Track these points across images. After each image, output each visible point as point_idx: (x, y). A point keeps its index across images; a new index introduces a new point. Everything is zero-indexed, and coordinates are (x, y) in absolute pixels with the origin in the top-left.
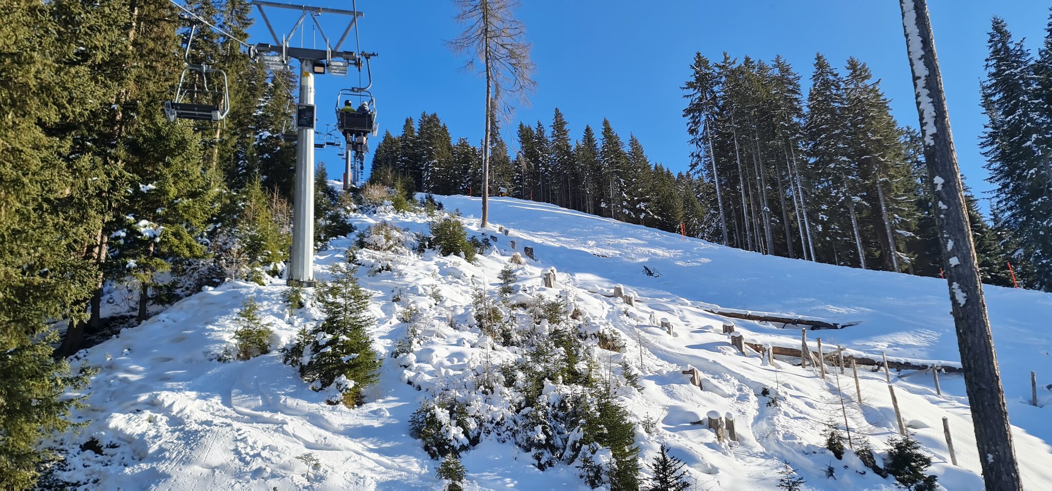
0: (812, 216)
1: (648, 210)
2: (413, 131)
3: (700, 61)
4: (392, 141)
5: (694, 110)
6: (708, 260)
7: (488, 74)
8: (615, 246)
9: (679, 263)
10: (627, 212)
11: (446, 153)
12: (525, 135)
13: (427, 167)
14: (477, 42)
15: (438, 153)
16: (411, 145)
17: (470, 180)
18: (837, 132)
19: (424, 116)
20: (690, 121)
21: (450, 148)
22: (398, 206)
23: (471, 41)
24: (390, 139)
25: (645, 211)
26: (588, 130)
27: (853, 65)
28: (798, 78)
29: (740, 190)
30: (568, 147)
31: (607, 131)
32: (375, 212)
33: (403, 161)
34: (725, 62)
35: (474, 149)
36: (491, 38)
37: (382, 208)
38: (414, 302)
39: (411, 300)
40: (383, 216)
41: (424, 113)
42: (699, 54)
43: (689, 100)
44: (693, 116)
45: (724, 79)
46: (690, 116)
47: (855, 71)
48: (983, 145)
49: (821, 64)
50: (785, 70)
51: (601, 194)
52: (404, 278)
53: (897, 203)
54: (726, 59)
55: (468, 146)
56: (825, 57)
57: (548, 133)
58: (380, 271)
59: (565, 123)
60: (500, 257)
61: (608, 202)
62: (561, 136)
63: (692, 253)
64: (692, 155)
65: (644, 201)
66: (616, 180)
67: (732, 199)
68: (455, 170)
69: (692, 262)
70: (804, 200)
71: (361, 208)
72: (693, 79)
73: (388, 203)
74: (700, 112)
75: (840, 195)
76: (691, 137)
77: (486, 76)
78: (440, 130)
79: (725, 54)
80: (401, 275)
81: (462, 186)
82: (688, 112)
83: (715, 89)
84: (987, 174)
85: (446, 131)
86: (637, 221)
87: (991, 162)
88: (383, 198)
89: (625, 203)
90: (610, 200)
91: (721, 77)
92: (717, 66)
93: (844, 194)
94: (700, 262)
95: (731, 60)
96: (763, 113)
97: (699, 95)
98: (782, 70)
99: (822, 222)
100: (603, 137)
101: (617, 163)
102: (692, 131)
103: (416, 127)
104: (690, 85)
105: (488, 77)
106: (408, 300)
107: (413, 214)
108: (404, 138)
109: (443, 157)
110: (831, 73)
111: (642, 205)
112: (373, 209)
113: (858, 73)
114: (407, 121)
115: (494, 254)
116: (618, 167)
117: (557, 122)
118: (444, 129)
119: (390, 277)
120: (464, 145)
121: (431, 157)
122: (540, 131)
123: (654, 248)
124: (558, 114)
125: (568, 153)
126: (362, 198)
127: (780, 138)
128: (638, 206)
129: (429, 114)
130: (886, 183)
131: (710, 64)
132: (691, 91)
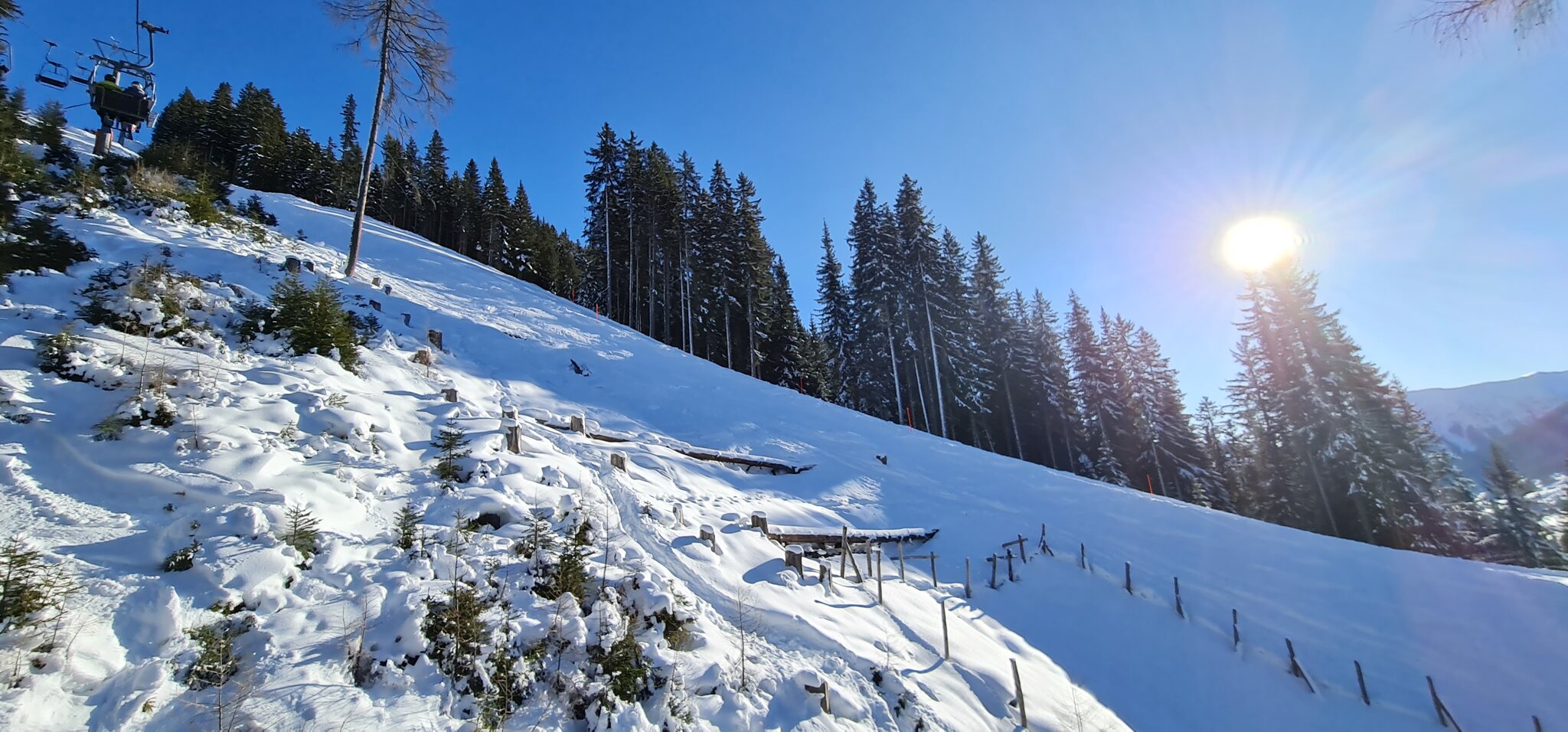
0: (694, 309)
1: (528, 264)
2: (229, 101)
3: (607, 134)
4: (193, 103)
5: (595, 178)
6: (630, 354)
7: (383, 66)
8: (524, 319)
9: (601, 354)
10: (506, 262)
11: (277, 140)
12: (392, 148)
13: (246, 150)
14: (372, 18)
15: (265, 137)
16: (224, 117)
17: (307, 180)
18: (724, 235)
19: (249, 86)
20: (589, 187)
21: (283, 135)
22: (197, 214)
23: (362, 13)
24: (192, 99)
25: (525, 264)
26: (472, 164)
27: (742, 180)
28: (700, 178)
29: (629, 265)
30: (445, 175)
31: (495, 172)
32: (149, 214)
33: (209, 133)
34: (631, 140)
35: (317, 145)
36: (394, 20)
37: (165, 211)
38: (238, 583)
39: (229, 575)
40: (166, 226)
41: (251, 84)
42: (607, 125)
43: (592, 166)
44: (594, 183)
45: (627, 157)
46: (589, 183)
47: (743, 186)
48: (820, 272)
49: (718, 171)
50: (689, 167)
51: (477, 236)
52: (207, 458)
53: (760, 308)
54: (633, 138)
55: (308, 139)
56: (722, 166)
57: (422, 154)
58: (135, 422)
59: (444, 149)
60: (398, 353)
61: (486, 245)
62: (437, 162)
63: (610, 341)
64: (586, 221)
65: (526, 253)
66: (498, 226)
67: (619, 274)
68: (287, 163)
69: (614, 354)
70: (690, 292)
71: (119, 202)
72: (597, 147)
73: (180, 206)
74: (601, 181)
75: (720, 293)
76: (590, 204)
77: (380, 67)
78: (272, 111)
79: (632, 133)
80: (200, 447)
81: (295, 184)
82: (588, 178)
83: (618, 164)
84: (818, 296)
85: (280, 114)
86: (514, 273)
87: (823, 287)
88: (168, 194)
89: (505, 252)
90: (488, 244)
91: (625, 154)
92: (623, 142)
93: (723, 293)
94: (622, 356)
95: (637, 141)
96: (664, 200)
97: (601, 165)
98: (686, 165)
99: (702, 314)
100: (488, 176)
101: (502, 208)
102: (591, 199)
103: (235, 97)
104: (595, 153)
105: (383, 70)
106: (219, 574)
107: (228, 234)
108: (214, 105)
109: (271, 144)
110: (726, 182)
111: (523, 258)
112: (146, 208)
113: (745, 188)
114: (222, 85)
115: (390, 347)
116: (504, 213)
117: (434, 144)
118: (278, 110)
119: (163, 453)
120: (303, 136)
121: (253, 139)
122: (412, 149)
123: (567, 327)
124: (436, 137)
125: (443, 182)
126: (125, 183)
127: (676, 229)
128: (518, 257)
129: (259, 87)
130: (754, 288)
131: (616, 139)
132: (594, 159)
